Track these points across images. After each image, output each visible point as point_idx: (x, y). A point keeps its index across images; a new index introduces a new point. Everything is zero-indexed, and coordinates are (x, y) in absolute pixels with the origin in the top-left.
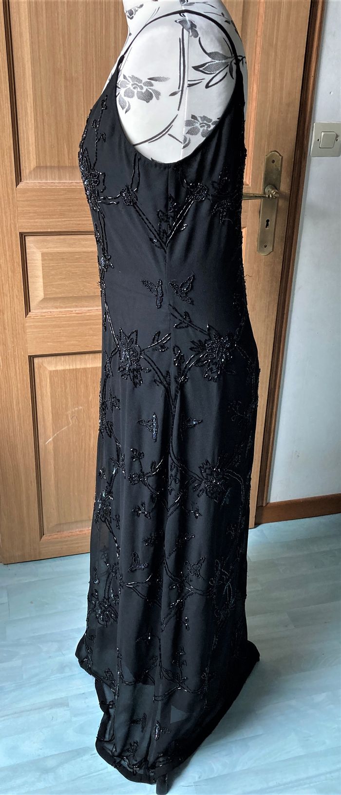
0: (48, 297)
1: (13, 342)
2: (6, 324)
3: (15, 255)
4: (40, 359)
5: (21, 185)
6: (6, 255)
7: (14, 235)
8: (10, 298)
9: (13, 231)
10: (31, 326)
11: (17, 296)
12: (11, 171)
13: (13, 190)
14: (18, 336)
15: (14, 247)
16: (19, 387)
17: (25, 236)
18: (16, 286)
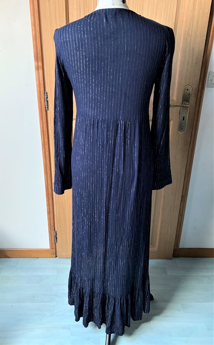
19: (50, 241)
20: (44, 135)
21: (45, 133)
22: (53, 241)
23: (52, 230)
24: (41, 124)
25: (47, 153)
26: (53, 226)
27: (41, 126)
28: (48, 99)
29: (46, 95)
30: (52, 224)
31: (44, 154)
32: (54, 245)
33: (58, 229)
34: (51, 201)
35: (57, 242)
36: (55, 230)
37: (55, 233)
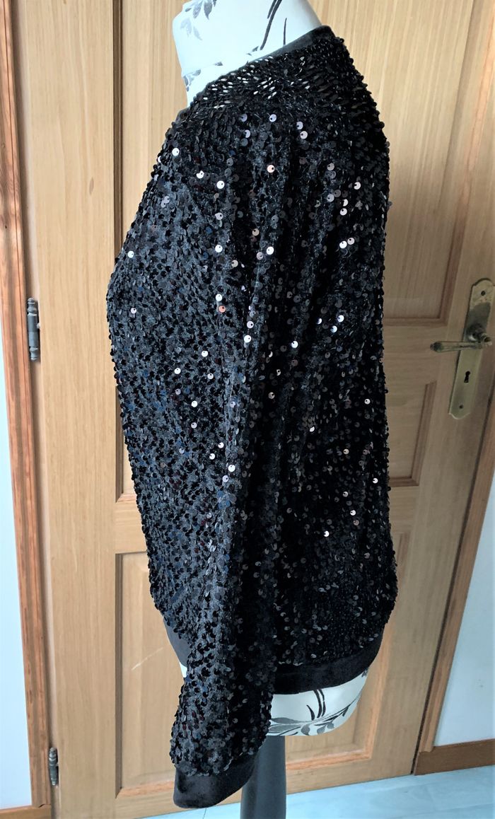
1: (95, 537)
2: (87, 511)
4: (132, 558)
6: (94, 417)
8: (96, 476)
9: (106, 382)
10: (123, 513)
14: (102, 527)
16: (99, 594)
18: (105, 460)
19: (35, 781)
20: (20, 445)
21: (24, 438)
22: (43, 781)
23: (43, 749)
24: (13, 410)
25: (29, 502)
26: (46, 736)
27: (13, 416)
28: (40, 325)
29: (33, 312)
30: (41, 728)
31: (19, 506)
32: (46, 794)
33: (62, 743)
34: (38, 657)
35: (57, 782)
36: (50, 746)
37: (51, 755)
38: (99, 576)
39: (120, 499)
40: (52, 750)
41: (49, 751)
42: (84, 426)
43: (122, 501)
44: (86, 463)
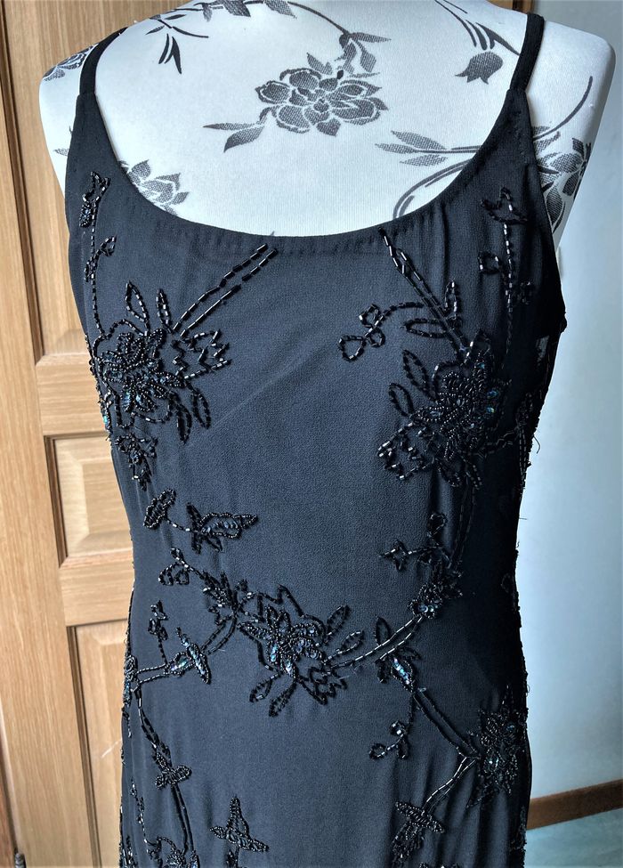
0: (96, 532)
1: (40, 607)
2: (28, 580)
3: (37, 473)
4: (87, 629)
5: (43, 362)
6: (23, 472)
7: (34, 442)
8: (32, 539)
9: (32, 432)
10: (69, 580)
11: (43, 535)
12: (25, 341)
13: (29, 369)
14: (47, 597)
15: (35, 459)
16: (53, 674)
17: (54, 441)
18: (41, 521)
23: (7, 854)
33: (28, 847)
36: (16, 851)
37: (17, 862)
38: (50, 651)
39: (64, 564)
40: (18, 855)
41: (14, 856)
42: (12, 483)
43: (66, 566)
44: (19, 526)
